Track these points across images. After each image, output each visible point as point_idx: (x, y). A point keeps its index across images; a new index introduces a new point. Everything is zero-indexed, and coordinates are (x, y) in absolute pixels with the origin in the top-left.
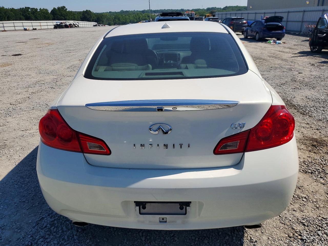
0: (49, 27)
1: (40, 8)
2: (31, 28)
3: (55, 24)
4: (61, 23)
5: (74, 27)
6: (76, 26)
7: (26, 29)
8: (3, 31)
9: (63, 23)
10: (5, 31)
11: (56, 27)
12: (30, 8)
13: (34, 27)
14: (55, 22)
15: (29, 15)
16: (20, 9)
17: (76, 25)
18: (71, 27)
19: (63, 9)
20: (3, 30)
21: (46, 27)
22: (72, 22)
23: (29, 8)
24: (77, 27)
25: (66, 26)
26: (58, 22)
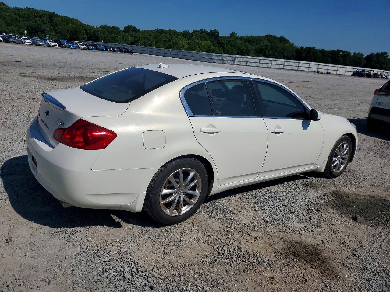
0: (347, 73)
1: (355, 52)
2: (325, 71)
3: (355, 70)
4: (364, 71)
5: (380, 78)
6: (382, 77)
7: (319, 71)
8: (295, 70)
9: (366, 71)
10: (298, 70)
11: (355, 74)
12: (343, 51)
13: (329, 71)
14: (355, 69)
15: (338, 58)
16: (331, 51)
17: (384, 76)
18: (374, 77)
19: (384, 55)
20: (297, 69)
21: (343, 73)
22: (379, 72)
23: (341, 51)
24: (384, 78)
25: (369, 76)
26: (360, 69)
